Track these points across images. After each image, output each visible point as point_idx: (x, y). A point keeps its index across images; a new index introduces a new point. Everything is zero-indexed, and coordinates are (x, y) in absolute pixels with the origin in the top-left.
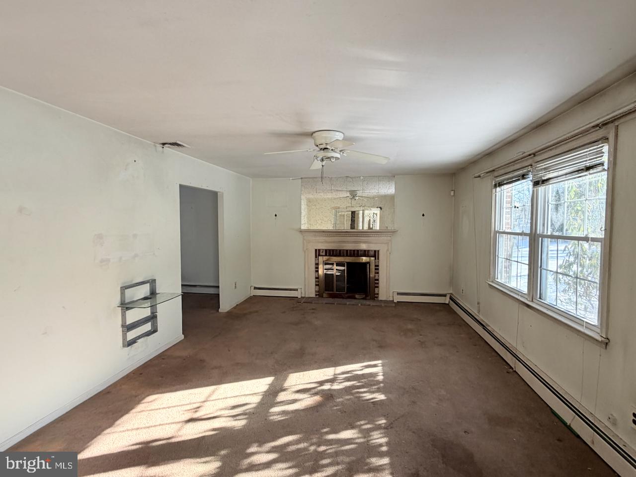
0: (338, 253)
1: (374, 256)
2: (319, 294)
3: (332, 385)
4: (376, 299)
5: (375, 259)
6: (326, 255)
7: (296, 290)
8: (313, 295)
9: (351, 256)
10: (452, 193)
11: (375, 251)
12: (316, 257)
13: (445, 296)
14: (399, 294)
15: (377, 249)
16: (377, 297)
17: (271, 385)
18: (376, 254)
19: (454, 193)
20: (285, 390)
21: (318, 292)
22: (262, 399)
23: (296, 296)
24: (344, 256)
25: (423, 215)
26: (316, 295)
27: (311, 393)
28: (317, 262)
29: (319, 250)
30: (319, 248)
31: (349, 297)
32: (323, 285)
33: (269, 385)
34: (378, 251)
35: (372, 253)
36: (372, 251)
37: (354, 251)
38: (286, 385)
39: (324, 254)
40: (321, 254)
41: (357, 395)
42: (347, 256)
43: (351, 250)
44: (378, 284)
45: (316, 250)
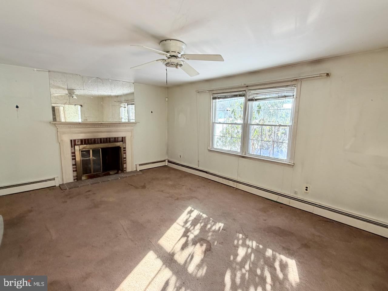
0: (93, 141)
1: (122, 141)
2: (78, 178)
4: (125, 172)
5: (123, 143)
6: (82, 144)
7: (54, 179)
8: (71, 180)
9: (104, 143)
10: (167, 99)
11: (123, 138)
12: (72, 147)
13: (164, 161)
14: (140, 165)
15: (124, 136)
16: (125, 170)
18: (123, 140)
19: (168, 99)
20: (173, 254)
21: (77, 176)
23: (55, 185)
24: (98, 143)
25: (152, 112)
26: (74, 180)
28: (73, 151)
29: (75, 141)
30: (74, 139)
31: (105, 175)
32: (80, 169)
34: (125, 137)
35: (121, 139)
36: (120, 137)
37: (107, 138)
39: (79, 143)
40: (77, 143)
42: (101, 143)
43: (104, 138)
44: (125, 161)
45: (71, 141)
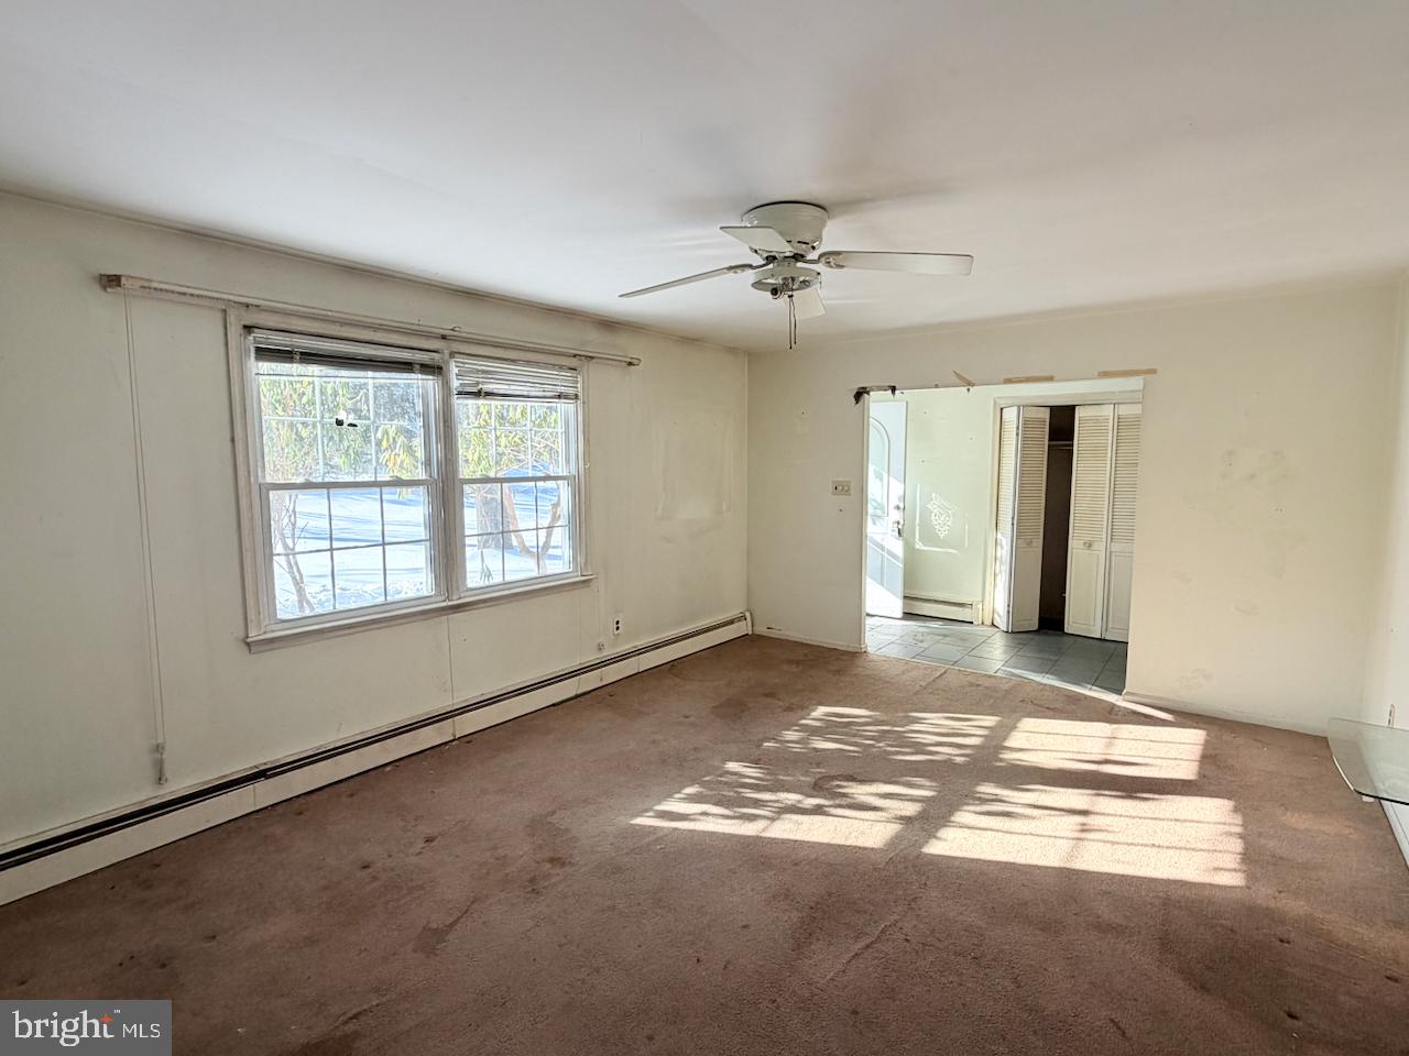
3: (799, 801)
17: (931, 835)
20: (902, 818)
22: (951, 813)
27: (849, 800)
33: (935, 837)
38: (895, 828)
41: (768, 777)
